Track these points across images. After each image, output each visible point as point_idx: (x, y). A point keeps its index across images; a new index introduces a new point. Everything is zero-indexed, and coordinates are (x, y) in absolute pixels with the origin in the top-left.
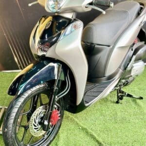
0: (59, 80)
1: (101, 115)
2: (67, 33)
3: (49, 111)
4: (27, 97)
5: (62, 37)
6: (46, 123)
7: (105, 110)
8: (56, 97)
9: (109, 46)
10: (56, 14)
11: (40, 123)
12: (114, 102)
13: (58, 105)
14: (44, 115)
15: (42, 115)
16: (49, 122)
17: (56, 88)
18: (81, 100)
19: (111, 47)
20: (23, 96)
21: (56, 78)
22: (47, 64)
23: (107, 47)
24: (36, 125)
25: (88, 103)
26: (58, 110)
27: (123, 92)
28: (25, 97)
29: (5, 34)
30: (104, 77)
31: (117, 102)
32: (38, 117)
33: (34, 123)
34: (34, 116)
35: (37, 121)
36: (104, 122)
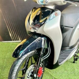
0: (44, 48)
1: (65, 70)
2: (51, 18)
3: (37, 68)
4: (24, 59)
5: (48, 21)
6: (35, 76)
7: (67, 67)
8: (42, 59)
9: (72, 28)
10: (43, 6)
11: (31, 76)
12: (72, 62)
13: (42, 64)
14: (34, 70)
15: (33, 71)
16: (37, 75)
17: (42, 53)
18: (57, 61)
19: (74, 28)
20: (22, 58)
21: (43, 47)
22: (37, 38)
23: (71, 28)
24: (29, 77)
25: (60, 63)
26: (42, 67)
27: (77, 56)
28: (23, 59)
29: (5, 20)
30: (69, 46)
31: (74, 62)
32: (30, 72)
33: (27, 75)
34: (28, 72)
35: (29, 74)
36: (68, 75)
